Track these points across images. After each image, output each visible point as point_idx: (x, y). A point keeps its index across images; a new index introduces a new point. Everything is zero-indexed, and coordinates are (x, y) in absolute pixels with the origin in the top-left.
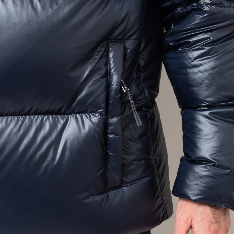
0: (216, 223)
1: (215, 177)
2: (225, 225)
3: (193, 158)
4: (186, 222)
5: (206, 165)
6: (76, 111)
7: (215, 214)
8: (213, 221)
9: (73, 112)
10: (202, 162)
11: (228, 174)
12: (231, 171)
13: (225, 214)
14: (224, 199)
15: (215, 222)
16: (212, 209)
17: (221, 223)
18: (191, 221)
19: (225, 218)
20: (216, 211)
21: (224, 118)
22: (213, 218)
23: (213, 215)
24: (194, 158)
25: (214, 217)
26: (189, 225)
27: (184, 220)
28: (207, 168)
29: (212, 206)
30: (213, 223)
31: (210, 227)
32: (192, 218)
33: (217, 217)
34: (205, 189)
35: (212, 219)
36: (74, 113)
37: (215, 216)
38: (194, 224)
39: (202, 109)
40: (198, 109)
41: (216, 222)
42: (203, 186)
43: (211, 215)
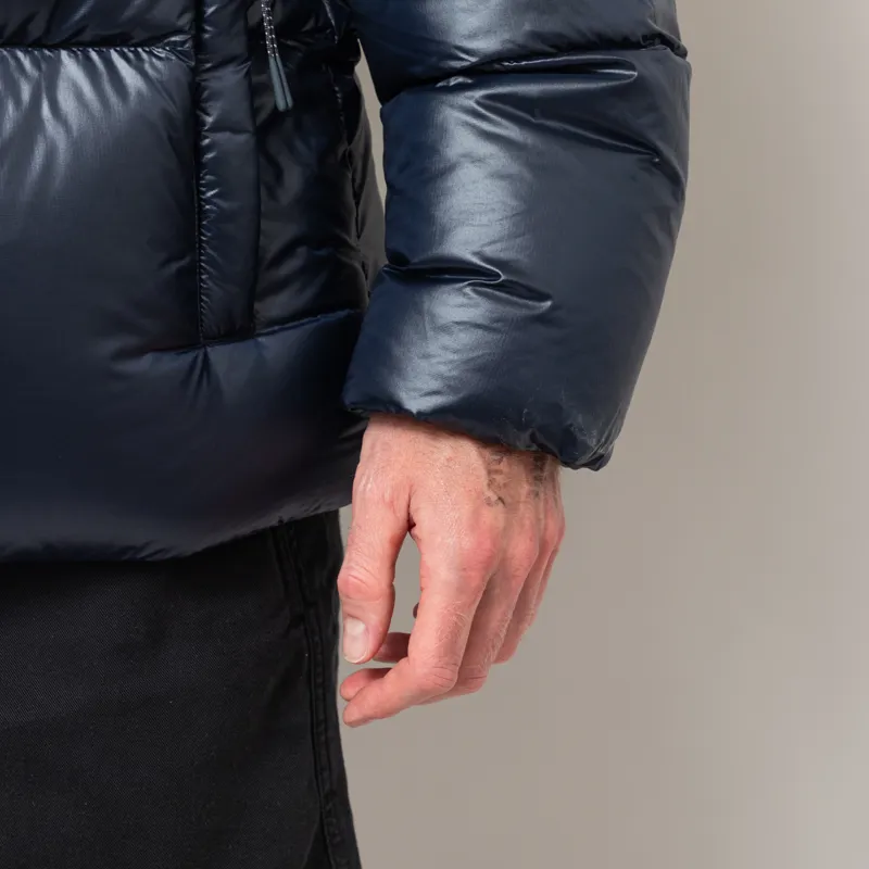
0: (501, 505)
1: (495, 325)
2: (539, 520)
3: (415, 264)
4: (391, 504)
5: (461, 285)
6: (86, 36)
7: (497, 472)
8: (489, 494)
9: (73, 41)
10: (447, 276)
11: (542, 319)
12: (552, 308)
13: (538, 479)
14: (526, 411)
15: (494, 498)
16: (487, 453)
17: (522, 506)
18: (407, 497)
19: (537, 495)
20: (500, 461)
21: (533, 116)
22: (489, 485)
23: (489, 472)
24: (422, 262)
25: (491, 483)
26: (402, 515)
27: (383, 496)
28: (465, 294)
29: (484, 441)
30: (489, 503)
31: (476, 515)
32: (411, 487)
33: (505, 485)
34: (455, 373)
35: (485, 488)
36: (78, 44)
37: (499, 479)
38: (417, 509)
39: (452, 84)
40: (440, 84)
41: (500, 498)
42: (451, 362)
43: (483, 473)
